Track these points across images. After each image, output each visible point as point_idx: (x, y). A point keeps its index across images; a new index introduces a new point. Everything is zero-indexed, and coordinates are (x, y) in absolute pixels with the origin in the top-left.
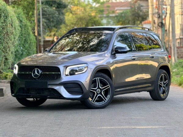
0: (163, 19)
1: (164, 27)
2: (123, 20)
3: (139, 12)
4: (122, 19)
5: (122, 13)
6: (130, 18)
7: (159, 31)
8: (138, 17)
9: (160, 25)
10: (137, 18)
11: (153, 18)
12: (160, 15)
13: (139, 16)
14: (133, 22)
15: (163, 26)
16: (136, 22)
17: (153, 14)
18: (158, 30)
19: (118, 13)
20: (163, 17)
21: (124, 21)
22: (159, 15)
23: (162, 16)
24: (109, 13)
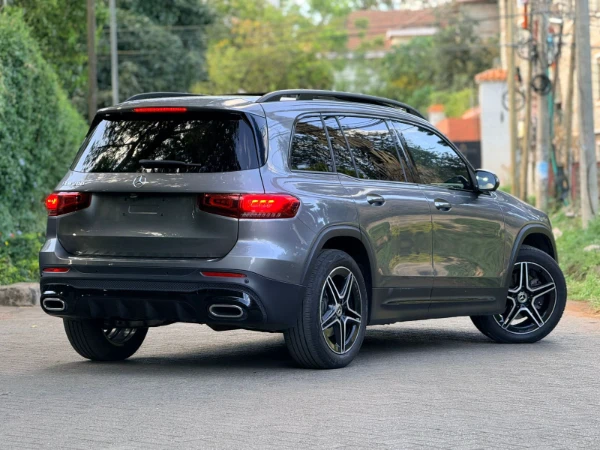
0: (548, 65)
1: (551, 94)
2: (412, 71)
3: (468, 41)
4: (410, 67)
5: (408, 48)
6: (436, 65)
7: (536, 107)
8: (464, 62)
9: (538, 83)
10: (460, 64)
11: (512, 61)
12: (540, 49)
13: (465, 56)
14: (445, 76)
15: (547, 89)
16: (456, 77)
17: (514, 47)
18: (529, 102)
19: (394, 47)
20: (550, 56)
21: (416, 74)
22: (535, 48)
23: (545, 55)
24: (366, 47)
